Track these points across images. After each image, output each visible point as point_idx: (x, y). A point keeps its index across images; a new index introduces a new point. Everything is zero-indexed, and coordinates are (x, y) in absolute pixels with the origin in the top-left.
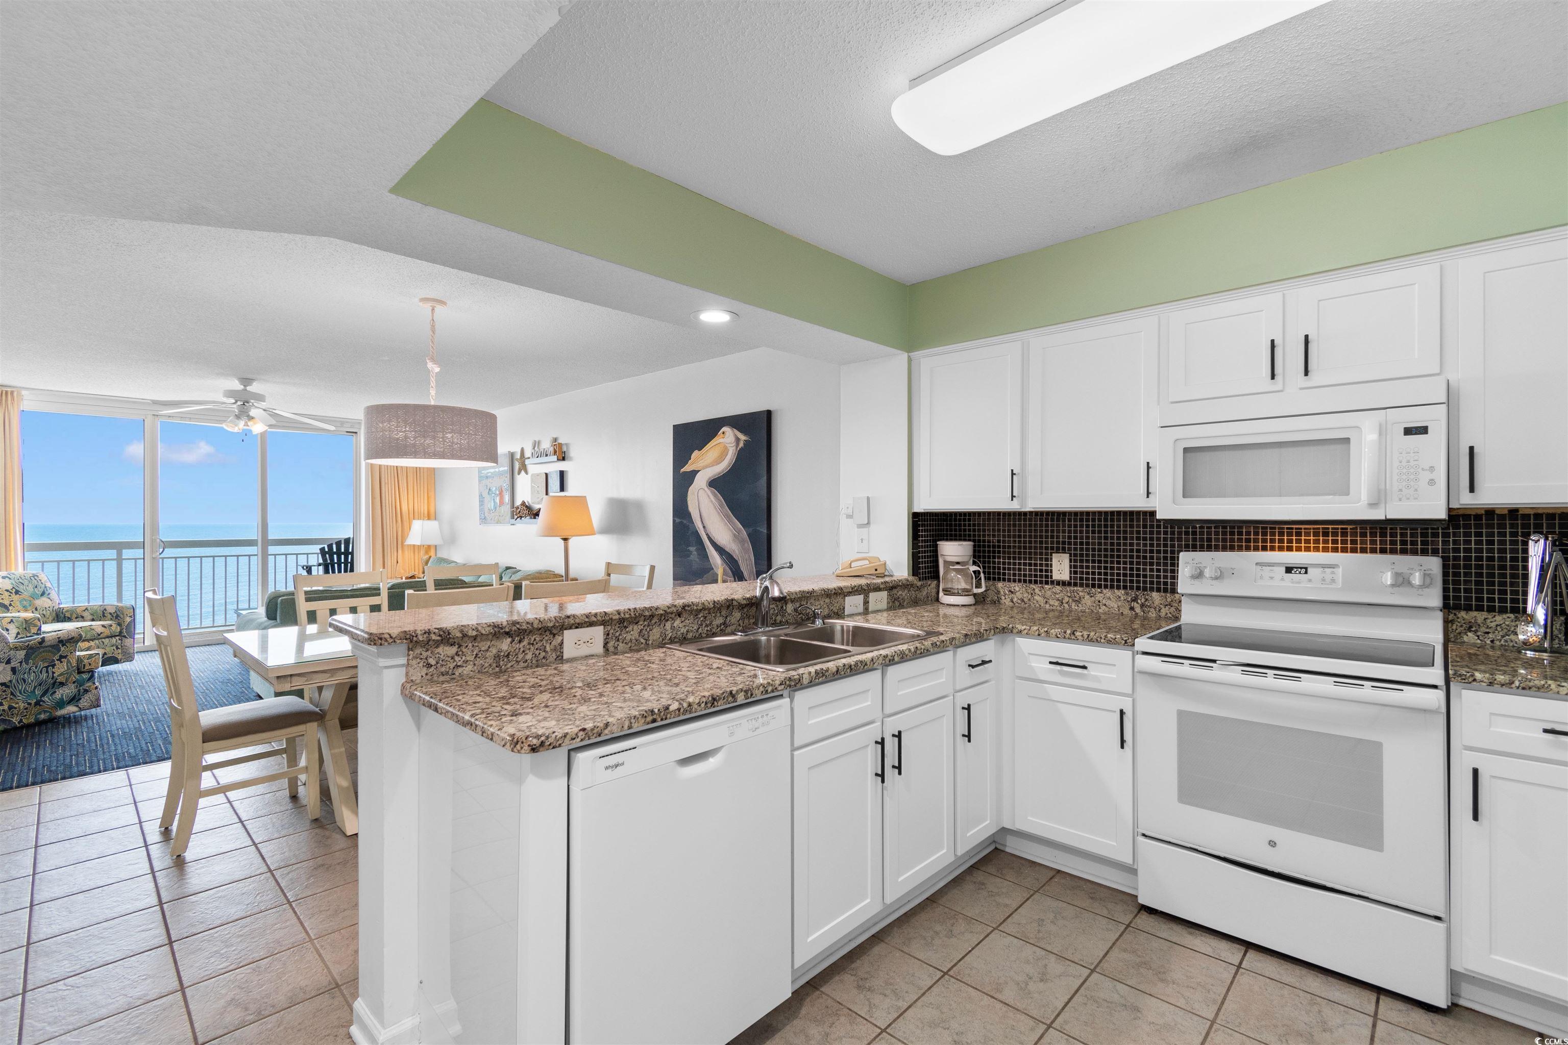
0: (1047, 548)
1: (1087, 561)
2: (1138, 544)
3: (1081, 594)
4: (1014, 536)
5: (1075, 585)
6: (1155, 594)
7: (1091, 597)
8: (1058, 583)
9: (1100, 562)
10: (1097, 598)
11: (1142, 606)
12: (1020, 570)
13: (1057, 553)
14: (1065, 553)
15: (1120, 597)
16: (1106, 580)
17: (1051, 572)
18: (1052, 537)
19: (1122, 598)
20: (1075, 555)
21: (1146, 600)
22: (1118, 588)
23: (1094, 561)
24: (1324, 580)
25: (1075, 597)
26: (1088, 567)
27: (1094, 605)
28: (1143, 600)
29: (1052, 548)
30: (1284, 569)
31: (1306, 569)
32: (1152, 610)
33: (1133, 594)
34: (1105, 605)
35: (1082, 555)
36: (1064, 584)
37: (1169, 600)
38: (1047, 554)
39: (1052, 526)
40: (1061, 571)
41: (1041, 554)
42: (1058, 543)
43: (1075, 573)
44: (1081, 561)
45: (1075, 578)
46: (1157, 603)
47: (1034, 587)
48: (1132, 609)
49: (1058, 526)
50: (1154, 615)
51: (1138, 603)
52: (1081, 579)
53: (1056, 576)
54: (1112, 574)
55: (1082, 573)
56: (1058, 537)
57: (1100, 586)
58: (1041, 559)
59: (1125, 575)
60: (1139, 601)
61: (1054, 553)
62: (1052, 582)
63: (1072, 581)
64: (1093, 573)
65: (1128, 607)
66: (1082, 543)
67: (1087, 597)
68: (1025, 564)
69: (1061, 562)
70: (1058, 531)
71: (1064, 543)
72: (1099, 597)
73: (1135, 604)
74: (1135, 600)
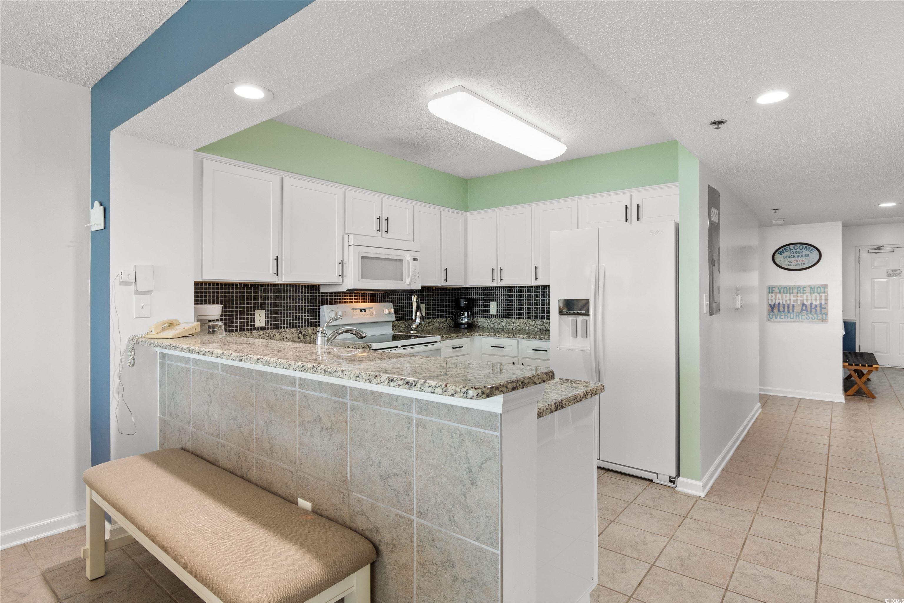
0: (251, 307)
1: (274, 314)
2: (299, 303)
3: (274, 333)
4: (229, 300)
5: (268, 329)
6: (309, 328)
7: (279, 334)
8: (258, 329)
9: (281, 314)
10: (282, 335)
11: (304, 335)
12: (233, 323)
13: (257, 310)
14: (262, 309)
15: (293, 332)
16: (284, 324)
17: (254, 322)
18: (254, 300)
19: (295, 333)
20: (268, 311)
21: (305, 332)
22: (290, 327)
23: (278, 314)
24: (370, 314)
25: (271, 336)
26: (275, 317)
27: (281, 339)
28: (304, 332)
29: (255, 307)
30: (359, 311)
31: (365, 310)
32: (308, 336)
33: (299, 329)
34: (286, 338)
35: (271, 310)
36: (262, 329)
37: (315, 330)
38: (251, 311)
39: (254, 293)
40: (260, 321)
41: (247, 311)
42: (258, 303)
43: (268, 321)
44: (271, 314)
45: (268, 325)
46: (310, 333)
47: (246, 333)
48: (299, 338)
49: (258, 293)
50: (309, 340)
51: (302, 334)
52: (271, 325)
53: (257, 325)
54: (287, 320)
55: (271, 321)
56: (258, 300)
57: (281, 328)
58: (247, 315)
59: (293, 320)
60: (302, 333)
61: (256, 310)
62: (255, 329)
63: (266, 327)
64: (278, 321)
65: (297, 337)
66: (271, 303)
67: (277, 335)
68: (237, 319)
69: (260, 315)
70: (258, 296)
71: (261, 303)
72: (283, 334)
73: (301, 336)
74: (300, 333)
